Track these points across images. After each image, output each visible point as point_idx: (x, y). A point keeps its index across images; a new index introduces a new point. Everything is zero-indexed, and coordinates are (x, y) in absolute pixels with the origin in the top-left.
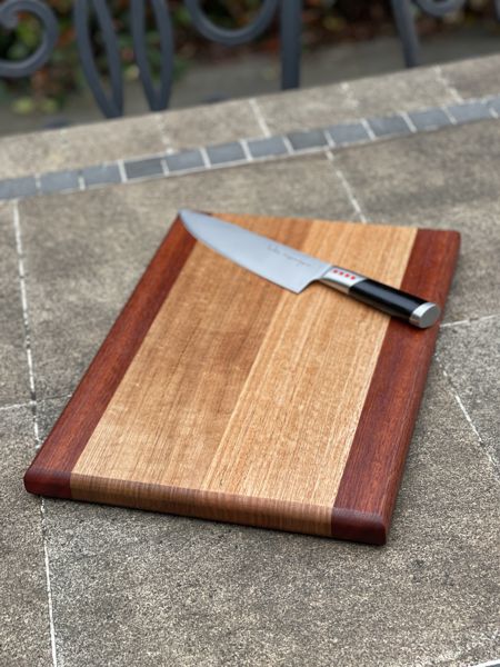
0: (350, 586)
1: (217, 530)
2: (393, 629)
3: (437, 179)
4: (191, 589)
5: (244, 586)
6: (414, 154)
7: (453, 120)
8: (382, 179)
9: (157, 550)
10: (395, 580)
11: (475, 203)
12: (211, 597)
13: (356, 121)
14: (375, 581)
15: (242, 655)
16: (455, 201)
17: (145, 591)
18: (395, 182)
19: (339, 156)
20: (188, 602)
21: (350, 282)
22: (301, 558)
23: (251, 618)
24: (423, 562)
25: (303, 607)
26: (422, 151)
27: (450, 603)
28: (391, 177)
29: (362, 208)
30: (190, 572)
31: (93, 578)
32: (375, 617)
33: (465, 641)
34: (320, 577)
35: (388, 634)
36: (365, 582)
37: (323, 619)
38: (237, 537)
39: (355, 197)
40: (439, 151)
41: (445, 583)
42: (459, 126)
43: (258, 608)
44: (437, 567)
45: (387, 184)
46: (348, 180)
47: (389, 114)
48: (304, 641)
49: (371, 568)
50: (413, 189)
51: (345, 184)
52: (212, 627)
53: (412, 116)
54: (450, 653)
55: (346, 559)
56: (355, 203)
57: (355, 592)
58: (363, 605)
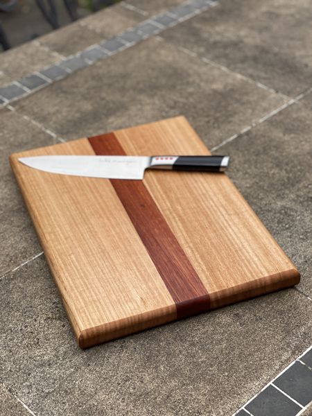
0: (212, 342)
1: (117, 345)
2: (250, 355)
3: (87, 106)
4: (127, 383)
5: (156, 367)
6: (61, 95)
7: (69, 71)
8: (54, 114)
9: (90, 370)
10: (232, 329)
11: (118, 114)
12: (142, 382)
13: (11, 84)
14: (222, 334)
15: (184, 405)
16: (107, 116)
17: (101, 396)
18: (64, 114)
19: (17, 107)
20: (132, 391)
21: (171, 161)
22: (175, 339)
23: (173, 383)
24: (238, 314)
25: (197, 365)
26: (65, 92)
27: (267, 329)
28: (58, 111)
29: (56, 133)
30: (119, 375)
31: (64, 403)
32: (237, 352)
33: (288, 344)
34: (193, 344)
35: (250, 358)
36: (218, 337)
37: (212, 366)
38: (131, 343)
39: (46, 128)
40: (75, 90)
41: (257, 320)
42: (75, 73)
43: (172, 376)
44: (247, 313)
45: (59, 116)
46: (34, 119)
47: (29, 75)
48: (211, 382)
49: (215, 329)
50: (78, 115)
51: (34, 122)
52: (156, 398)
53: (42, 72)
54: (286, 354)
55: (199, 329)
56: (48, 132)
57: (217, 344)
58: (226, 349)
